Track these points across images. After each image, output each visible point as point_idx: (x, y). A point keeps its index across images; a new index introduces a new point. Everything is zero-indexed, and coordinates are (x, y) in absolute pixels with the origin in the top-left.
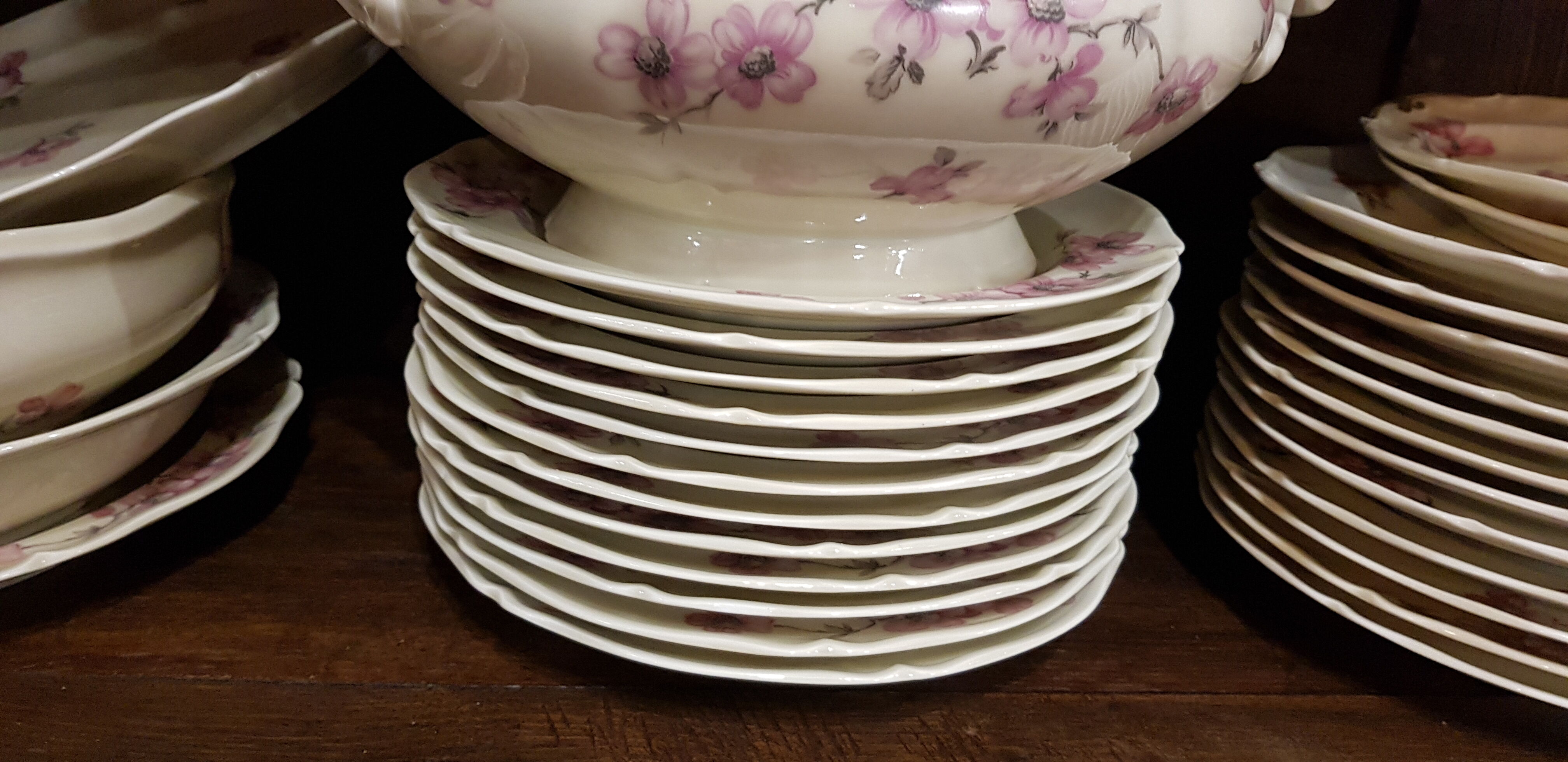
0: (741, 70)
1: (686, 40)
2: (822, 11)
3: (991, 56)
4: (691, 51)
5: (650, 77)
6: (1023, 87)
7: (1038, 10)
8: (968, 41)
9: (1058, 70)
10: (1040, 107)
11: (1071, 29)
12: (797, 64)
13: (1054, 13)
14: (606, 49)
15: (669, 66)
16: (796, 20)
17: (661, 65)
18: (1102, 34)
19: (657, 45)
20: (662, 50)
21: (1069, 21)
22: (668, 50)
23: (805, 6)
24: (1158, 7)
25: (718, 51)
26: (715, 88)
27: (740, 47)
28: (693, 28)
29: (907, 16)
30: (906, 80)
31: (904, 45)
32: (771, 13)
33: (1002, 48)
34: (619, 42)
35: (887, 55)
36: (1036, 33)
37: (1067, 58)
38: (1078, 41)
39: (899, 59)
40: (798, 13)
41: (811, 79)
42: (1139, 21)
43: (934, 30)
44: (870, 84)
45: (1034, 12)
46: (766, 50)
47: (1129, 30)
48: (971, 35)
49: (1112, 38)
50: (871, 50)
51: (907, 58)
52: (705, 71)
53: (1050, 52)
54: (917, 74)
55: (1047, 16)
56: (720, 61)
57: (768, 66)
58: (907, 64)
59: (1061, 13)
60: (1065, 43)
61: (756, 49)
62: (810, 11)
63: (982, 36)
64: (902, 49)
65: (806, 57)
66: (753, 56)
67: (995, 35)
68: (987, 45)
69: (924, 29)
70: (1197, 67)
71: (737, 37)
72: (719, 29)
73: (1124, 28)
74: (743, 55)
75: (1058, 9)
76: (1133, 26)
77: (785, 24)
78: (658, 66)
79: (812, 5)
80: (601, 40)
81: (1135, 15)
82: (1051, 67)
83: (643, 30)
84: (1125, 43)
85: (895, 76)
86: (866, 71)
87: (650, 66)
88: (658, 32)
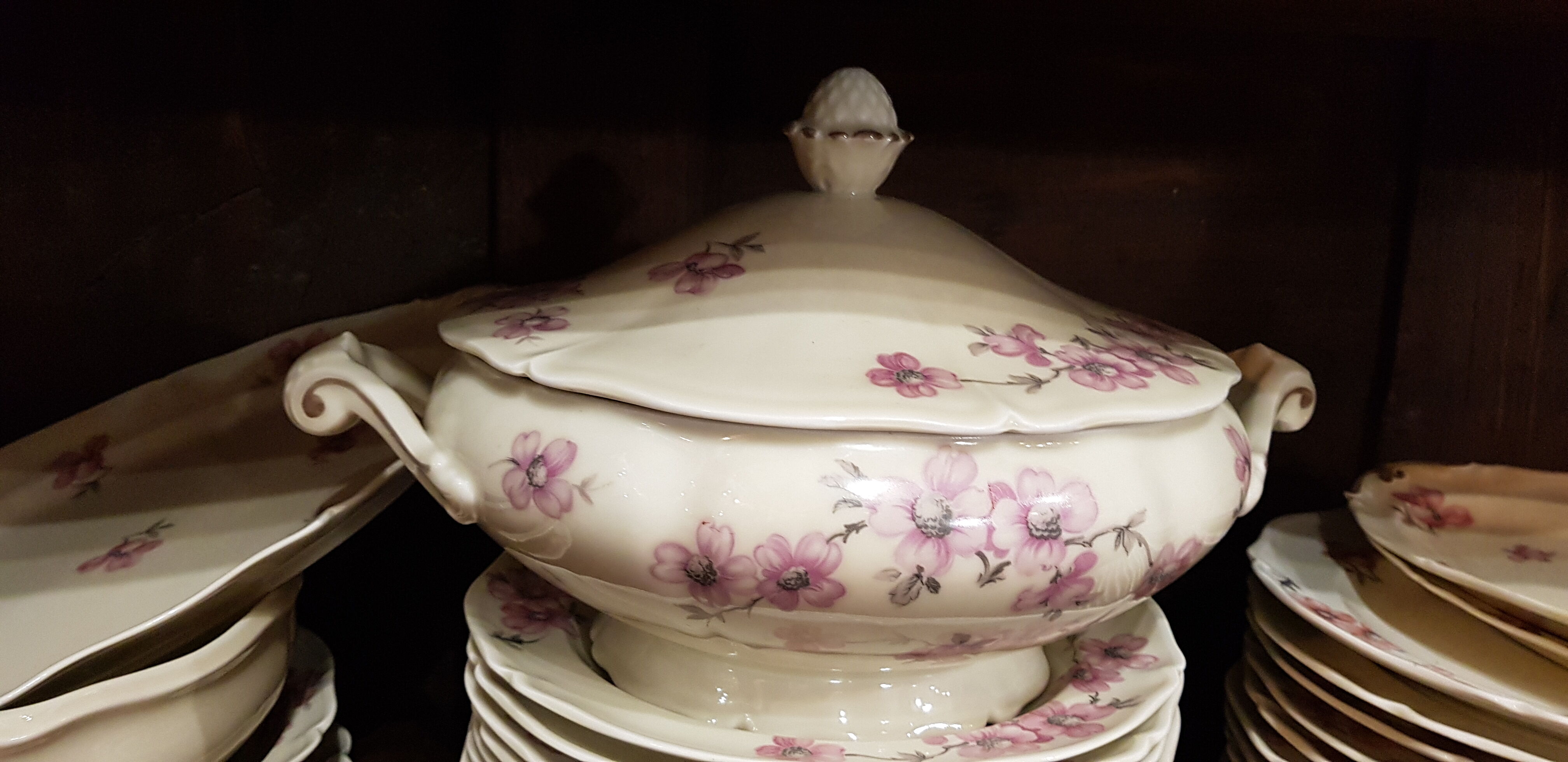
0: (779, 584)
1: (733, 560)
2: (849, 539)
3: (999, 569)
4: (736, 568)
5: (699, 584)
6: (1027, 591)
7: (1037, 530)
8: (978, 560)
9: (1058, 574)
10: (1045, 602)
11: (1068, 543)
12: (829, 581)
13: (1052, 531)
14: (660, 561)
15: (717, 577)
16: (827, 547)
17: (709, 577)
18: (1095, 543)
19: (705, 562)
20: (710, 566)
21: (1065, 536)
22: (715, 567)
23: (836, 536)
24: (1143, 513)
25: (760, 570)
26: (756, 595)
27: (777, 567)
28: (737, 551)
29: (924, 542)
30: (924, 591)
31: (922, 565)
32: (805, 540)
33: (1008, 563)
34: (671, 555)
35: (906, 574)
36: (1037, 549)
37: (1065, 566)
38: (1074, 551)
39: (918, 576)
40: (828, 541)
41: (841, 591)
42: (1127, 527)
43: (948, 553)
44: (893, 594)
45: (1034, 532)
46: (801, 570)
47: (1119, 536)
48: (980, 555)
49: (1104, 546)
50: (895, 570)
51: (925, 576)
52: (749, 583)
53: (1049, 562)
54: (934, 586)
55: (1046, 534)
56: (761, 577)
57: (803, 581)
58: (925, 580)
59: (1058, 530)
60: (1063, 554)
61: (793, 569)
62: (839, 540)
63: (989, 555)
64: (920, 569)
65: (836, 576)
66: (790, 573)
67: (1000, 553)
68: (994, 562)
69: (939, 552)
70: (1183, 547)
71: (776, 560)
72: (760, 553)
73: (1115, 534)
74: (782, 572)
75: (1054, 527)
76: (1122, 532)
77: (817, 550)
78: (706, 577)
79: (841, 535)
80: (656, 554)
81: (1124, 523)
82: (1052, 573)
83: (694, 549)
84: (1116, 546)
85: (915, 589)
86: (889, 585)
87: (698, 576)
88: (706, 550)
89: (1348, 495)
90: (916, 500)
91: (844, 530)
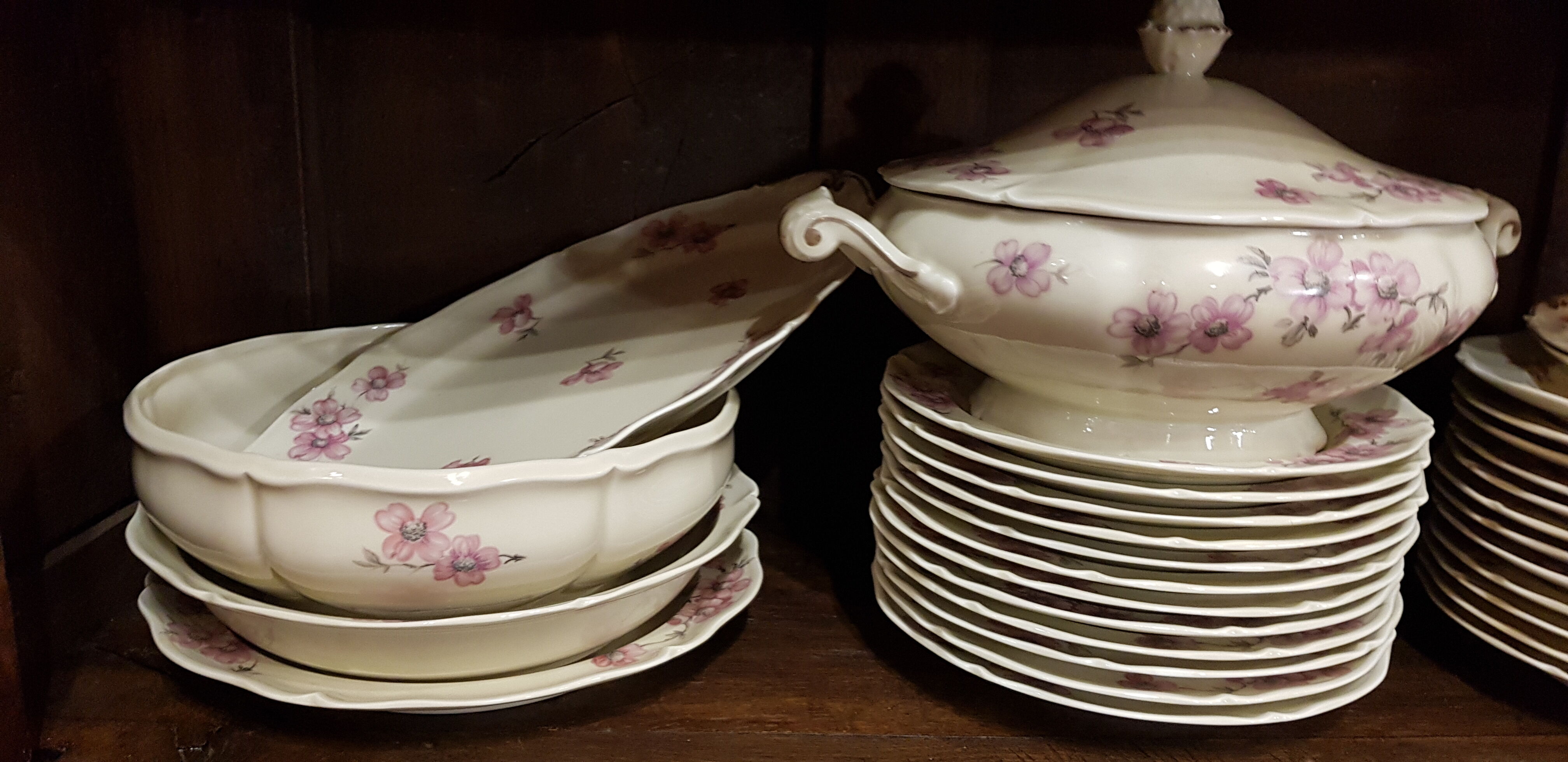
0: (1206, 333)
1: (1174, 316)
2: (1260, 299)
3: (1357, 320)
4: (1175, 322)
5: (1143, 337)
6: (1372, 336)
7: (1383, 292)
8: (1345, 313)
9: (1393, 325)
10: (1379, 347)
11: (1401, 302)
12: (1242, 329)
13: (1393, 293)
14: (1116, 321)
15: (1159, 330)
16: (1244, 304)
17: (1153, 330)
18: (1418, 303)
19: (1153, 319)
20: (1156, 323)
21: (1400, 297)
22: (1160, 323)
23: (1250, 297)
24: (1446, 285)
25: (1194, 322)
26: (1186, 342)
27: (1207, 319)
28: (1177, 311)
29: (1310, 300)
30: (1307, 335)
31: (1308, 316)
32: (1229, 301)
33: (1363, 315)
34: (1126, 317)
35: (1296, 322)
36: (1383, 306)
37: (1398, 318)
38: (1405, 308)
39: (1304, 324)
40: (1245, 300)
41: (1249, 336)
42: (1437, 294)
43: (1326, 308)
44: (1284, 338)
45: (1382, 294)
46: (1224, 321)
47: (1432, 299)
48: (1346, 309)
49: (1423, 305)
50: (1288, 319)
51: (1309, 324)
52: (1183, 333)
53: (1390, 315)
54: (1313, 332)
55: (1389, 295)
56: (1193, 327)
57: (1224, 330)
58: (1308, 327)
59: (1396, 293)
60: (1398, 309)
61: (1218, 321)
62: (1253, 300)
63: (1352, 309)
64: (1306, 318)
65: (1247, 325)
66: (1216, 324)
67: (1359, 308)
68: (1355, 314)
69: (1320, 307)
70: (1463, 315)
71: (1206, 315)
72: (1195, 310)
73: (1428, 299)
74: (1209, 324)
75: (1394, 290)
76: (1434, 296)
77: (1237, 307)
78: (1151, 329)
79: (1254, 296)
80: (1114, 316)
81: (1435, 290)
82: (1388, 324)
83: (1144, 310)
84: (1430, 307)
85: (1300, 334)
86: (1283, 331)
87: (1144, 330)
88: (1155, 312)
89: (1526, 318)
90: (1305, 272)
91: (1256, 292)
